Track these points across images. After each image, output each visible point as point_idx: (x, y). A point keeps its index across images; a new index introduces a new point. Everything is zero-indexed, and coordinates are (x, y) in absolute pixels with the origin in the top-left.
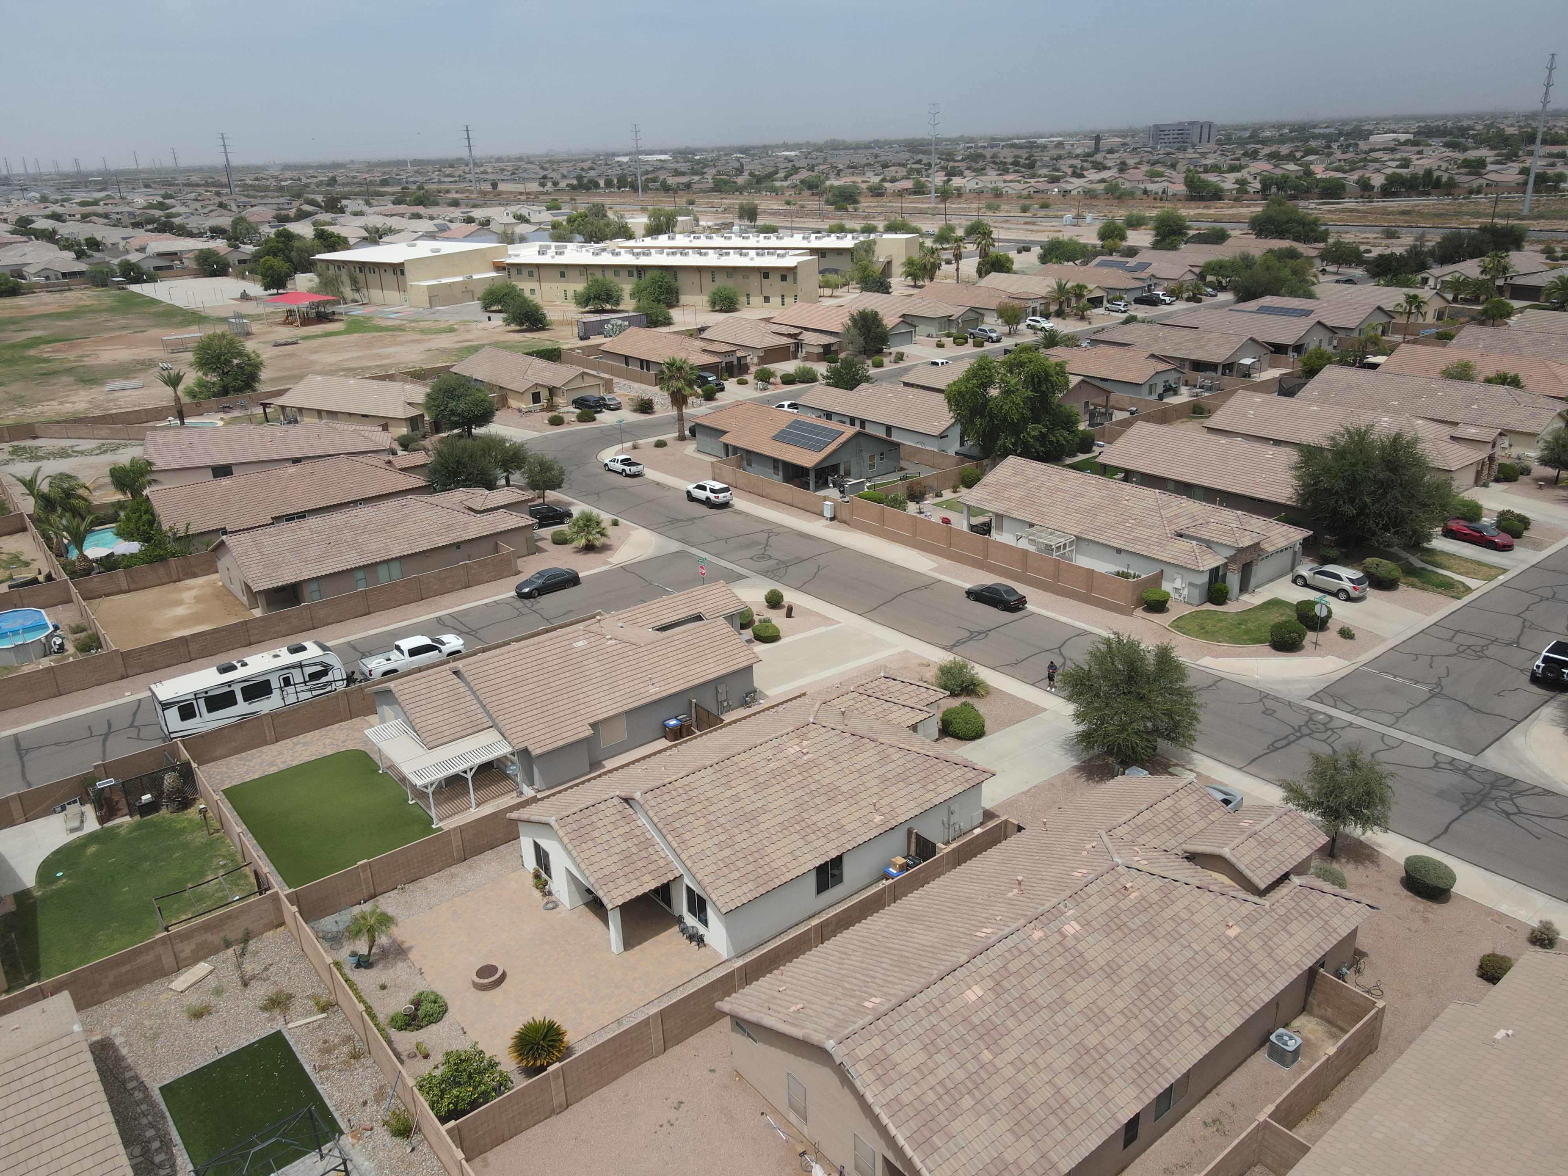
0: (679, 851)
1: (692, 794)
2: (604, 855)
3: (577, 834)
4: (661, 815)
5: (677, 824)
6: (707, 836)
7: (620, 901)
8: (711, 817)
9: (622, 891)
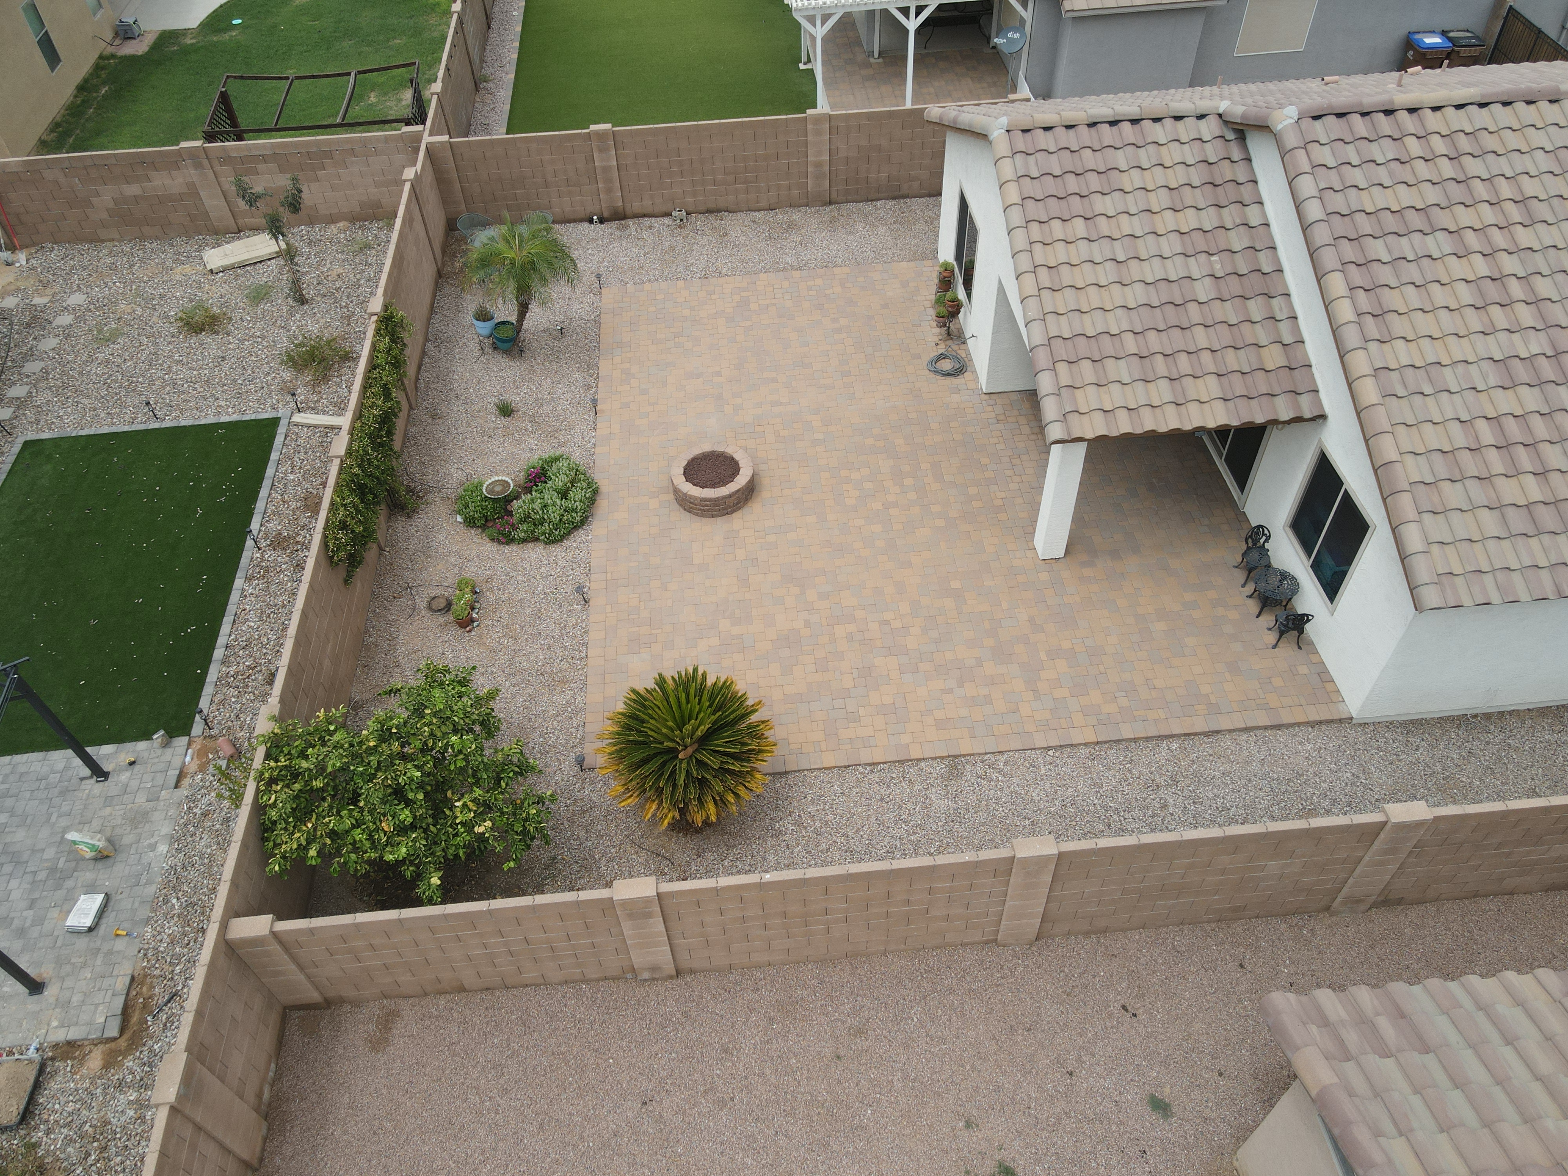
0: (1352, 338)
1: (1474, 167)
2: (1106, 274)
3: (1050, 186)
4: (1337, 202)
5: (1378, 249)
6: (1475, 322)
7: (1095, 427)
8: (1510, 264)
9: (1114, 397)
